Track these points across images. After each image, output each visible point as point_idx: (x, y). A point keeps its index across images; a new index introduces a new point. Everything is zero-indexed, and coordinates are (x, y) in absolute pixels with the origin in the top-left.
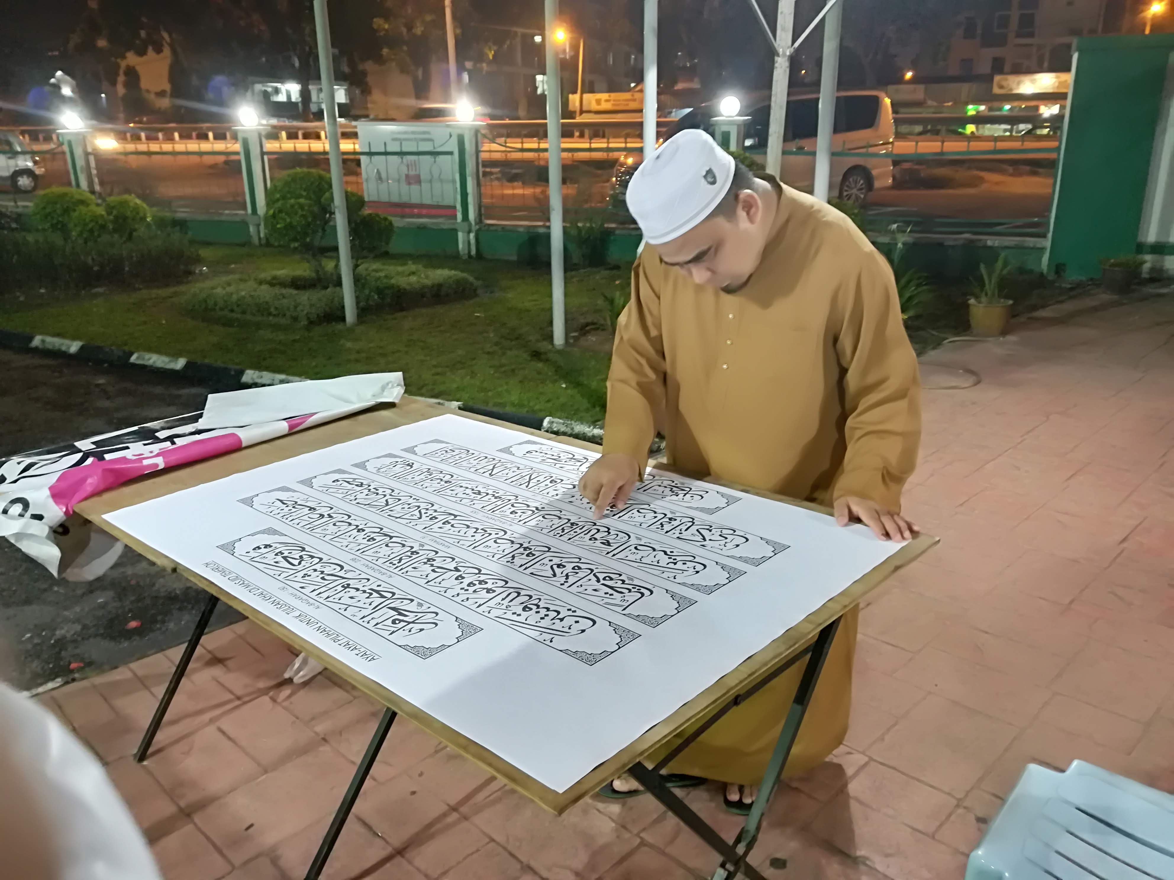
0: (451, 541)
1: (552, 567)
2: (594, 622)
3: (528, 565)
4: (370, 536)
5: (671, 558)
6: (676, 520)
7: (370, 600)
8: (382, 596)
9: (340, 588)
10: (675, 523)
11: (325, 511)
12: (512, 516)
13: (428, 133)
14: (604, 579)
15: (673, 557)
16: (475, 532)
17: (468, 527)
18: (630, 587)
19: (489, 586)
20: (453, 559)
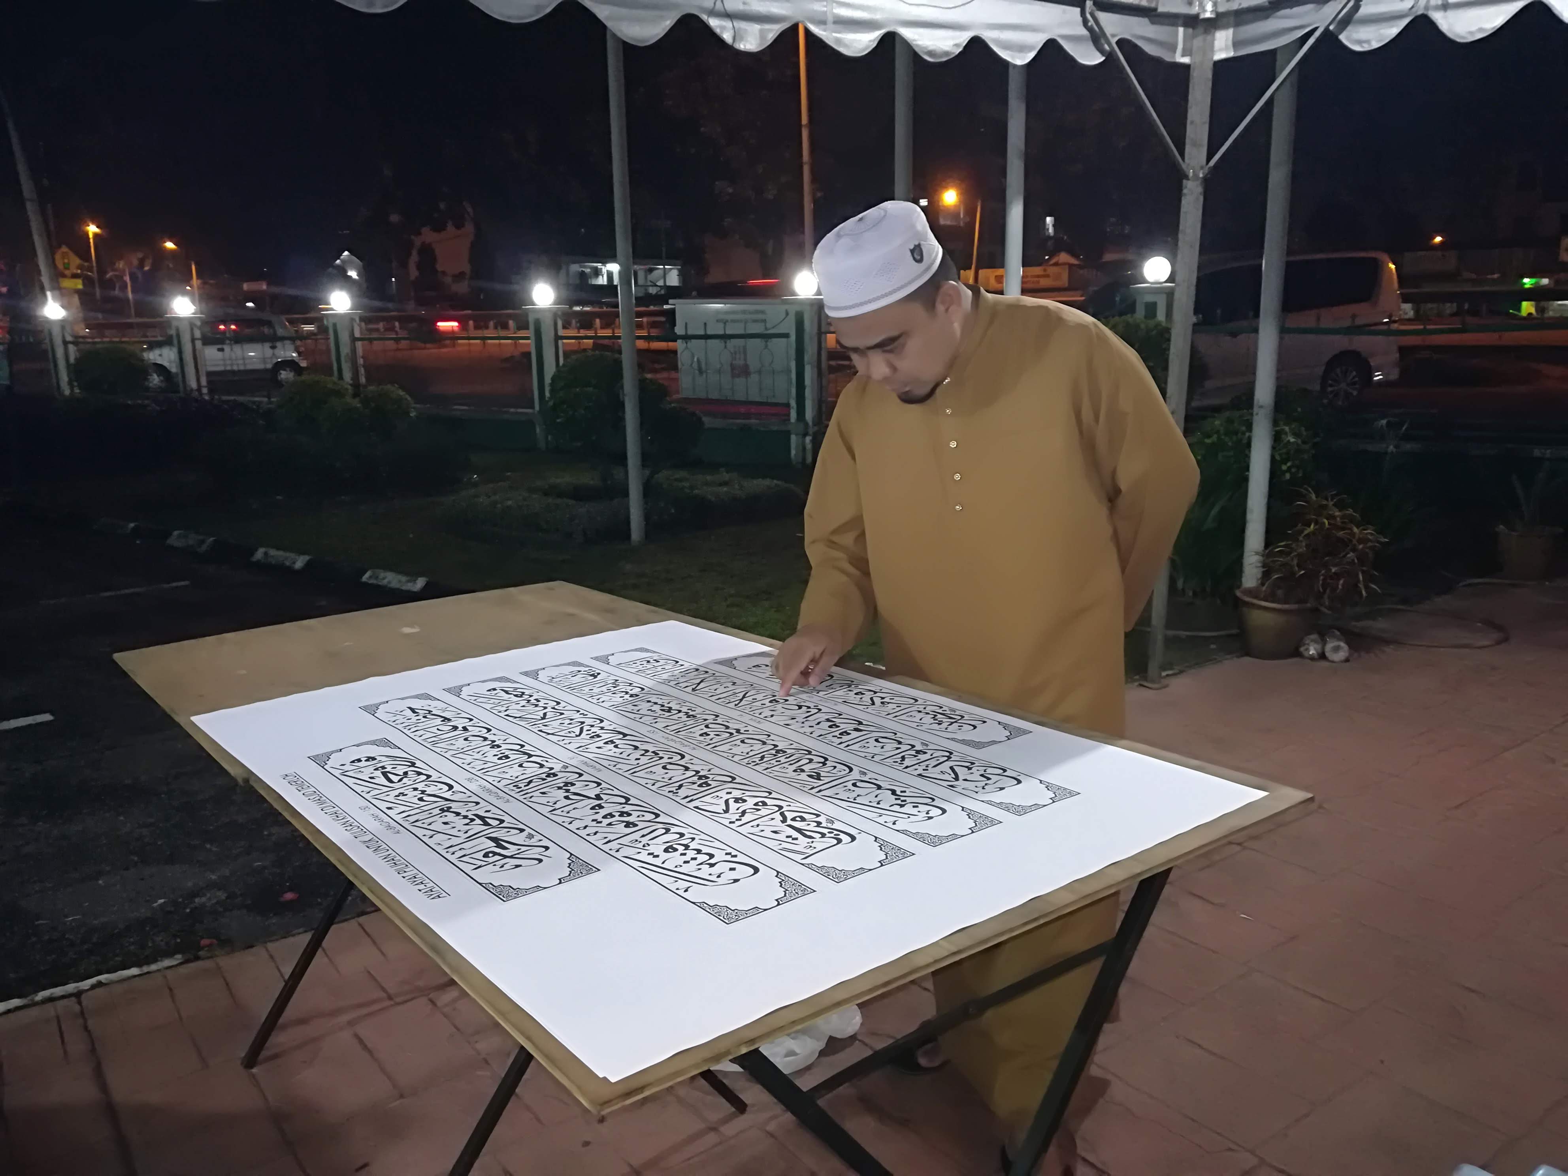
0: (606, 763)
1: (727, 802)
2: (756, 870)
3: (694, 797)
4: (504, 753)
5: (899, 799)
6: (925, 753)
7: (468, 827)
8: (486, 824)
9: (437, 811)
10: (922, 757)
11: (460, 723)
12: (702, 738)
13: (763, 312)
14: (793, 819)
15: (902, 798)
16: (643, 755)
17: (636, 748)
18: (825, 831)
19: (630, 819)
20: (599, 784)
